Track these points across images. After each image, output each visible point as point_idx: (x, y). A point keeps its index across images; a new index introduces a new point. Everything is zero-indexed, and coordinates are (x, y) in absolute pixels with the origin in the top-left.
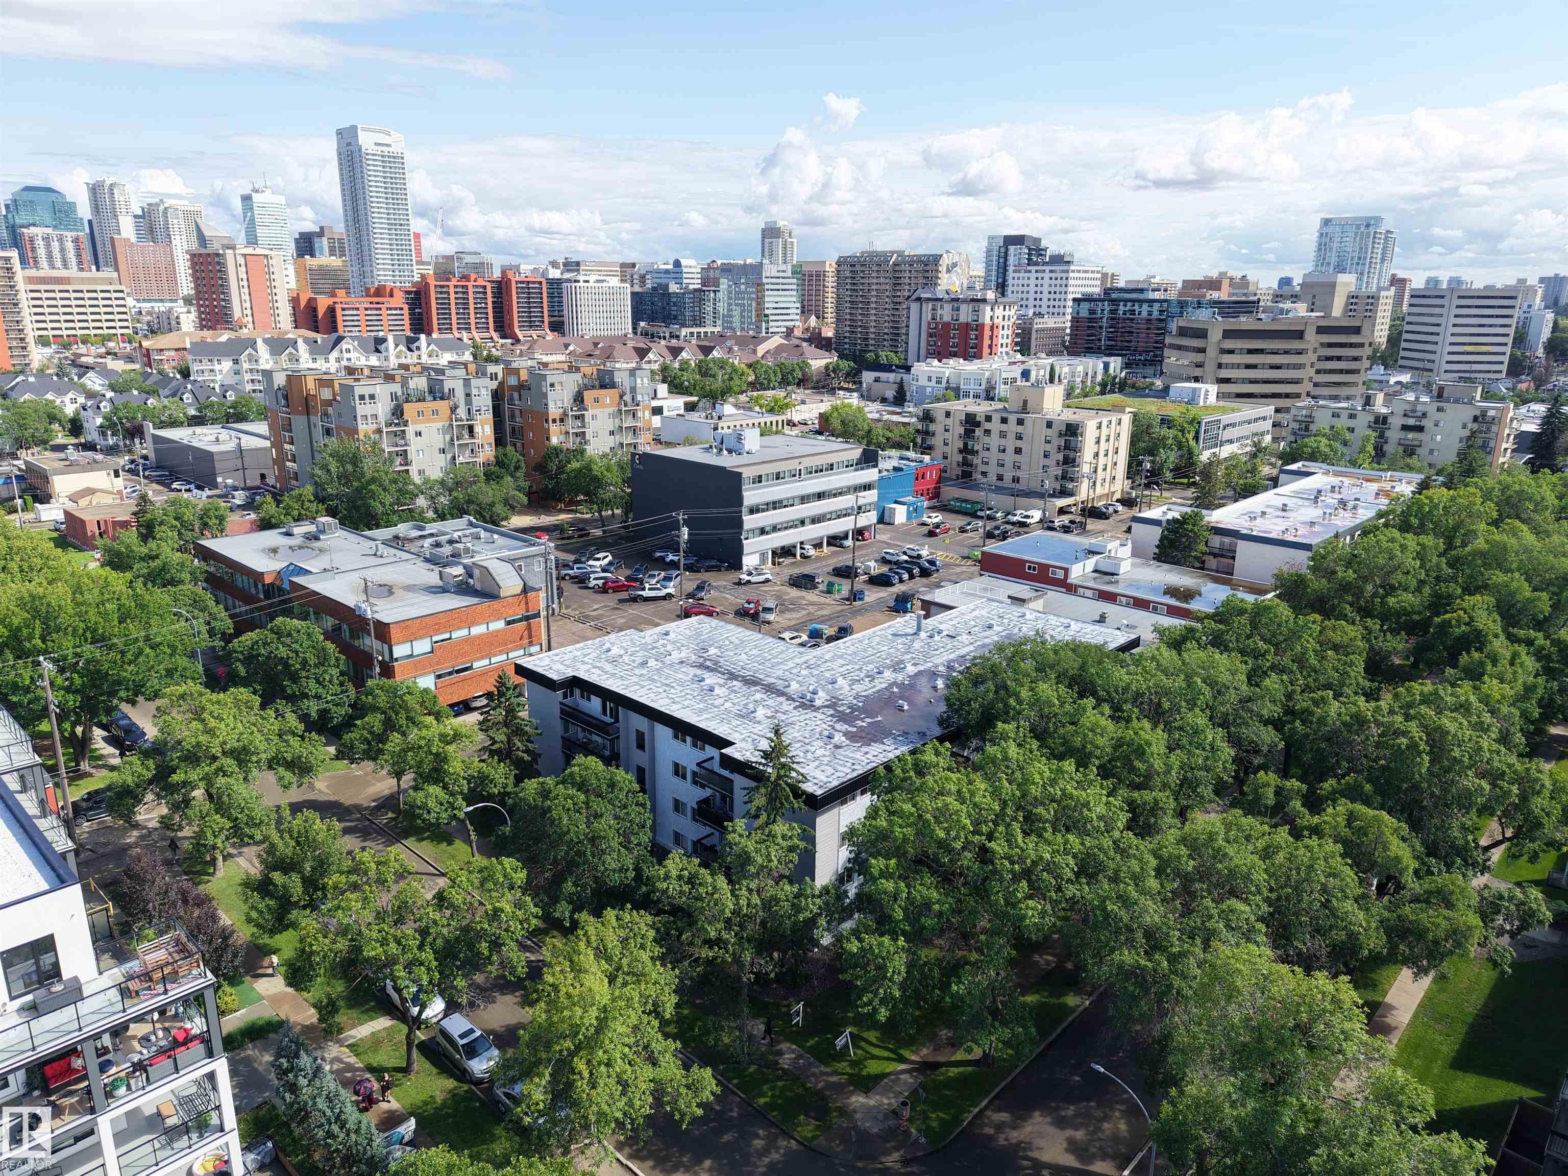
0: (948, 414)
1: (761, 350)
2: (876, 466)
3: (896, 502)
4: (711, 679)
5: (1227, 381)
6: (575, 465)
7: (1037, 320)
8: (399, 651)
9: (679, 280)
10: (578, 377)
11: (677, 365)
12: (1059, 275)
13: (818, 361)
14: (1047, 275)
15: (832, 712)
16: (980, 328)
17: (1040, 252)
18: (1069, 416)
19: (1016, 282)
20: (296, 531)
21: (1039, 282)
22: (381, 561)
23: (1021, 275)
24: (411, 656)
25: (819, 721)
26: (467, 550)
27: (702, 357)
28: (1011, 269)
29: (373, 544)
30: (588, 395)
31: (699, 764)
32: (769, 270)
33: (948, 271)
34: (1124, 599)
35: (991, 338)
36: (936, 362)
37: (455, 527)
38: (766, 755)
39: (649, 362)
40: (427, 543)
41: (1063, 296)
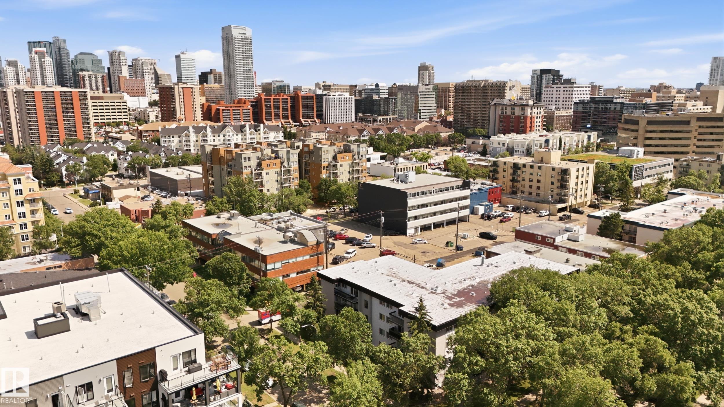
0: (505, 163)
1: (417, 128)
2: (469, 188)
3: (479, 205)
4: (395, 281)
5: (650, 146)
6: (334, 187)
7: (557, 112)
8: (269, 267)
9: (378, 93)
10: (335, 148)
11: (377, 137)
12: (568, 89)
13: (444, 134)
14: (562, 89)
15: (443, 295)
16: (525, 118)
17: (560, 77)
18: (564, 165)
19: (546, 93)
20: (221, 216)
21: (558, 93)
22: (258, 230)
23: (549, 89)
24: (274, 269)
25: (439, 299)
26: (292, 225)
27: (388, 133)
28: (544, 86)
29: (254, 222)
30: (339, 156)
31: (390, 314)
32: (422, 88)
33: (510, 89)
34: (580, 253)
35: (531, 123)
36: (502, 135)
37: (285, 215)
38: (417, 309)
39: (364, 136)
40: (275, 222)
41: (570, 100)
